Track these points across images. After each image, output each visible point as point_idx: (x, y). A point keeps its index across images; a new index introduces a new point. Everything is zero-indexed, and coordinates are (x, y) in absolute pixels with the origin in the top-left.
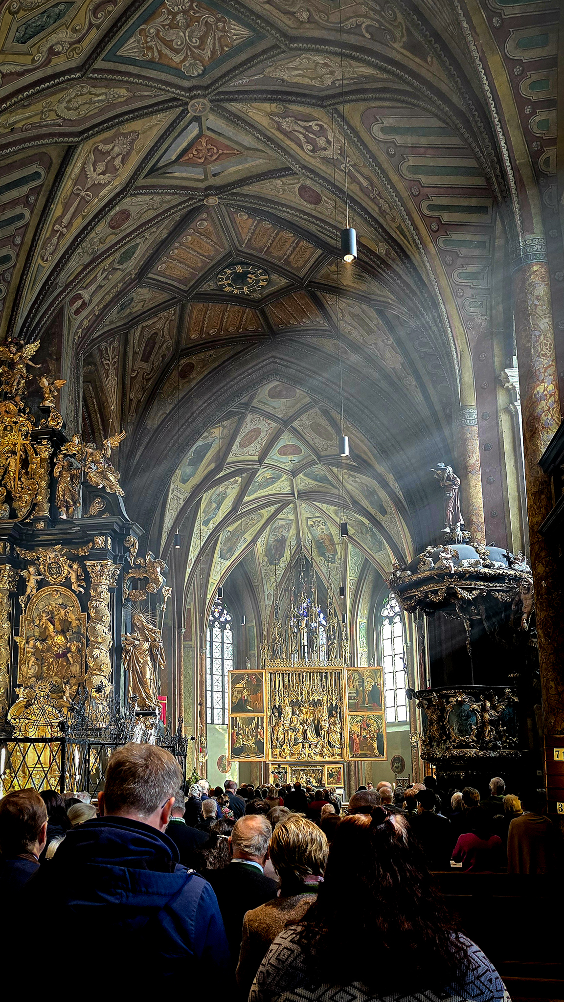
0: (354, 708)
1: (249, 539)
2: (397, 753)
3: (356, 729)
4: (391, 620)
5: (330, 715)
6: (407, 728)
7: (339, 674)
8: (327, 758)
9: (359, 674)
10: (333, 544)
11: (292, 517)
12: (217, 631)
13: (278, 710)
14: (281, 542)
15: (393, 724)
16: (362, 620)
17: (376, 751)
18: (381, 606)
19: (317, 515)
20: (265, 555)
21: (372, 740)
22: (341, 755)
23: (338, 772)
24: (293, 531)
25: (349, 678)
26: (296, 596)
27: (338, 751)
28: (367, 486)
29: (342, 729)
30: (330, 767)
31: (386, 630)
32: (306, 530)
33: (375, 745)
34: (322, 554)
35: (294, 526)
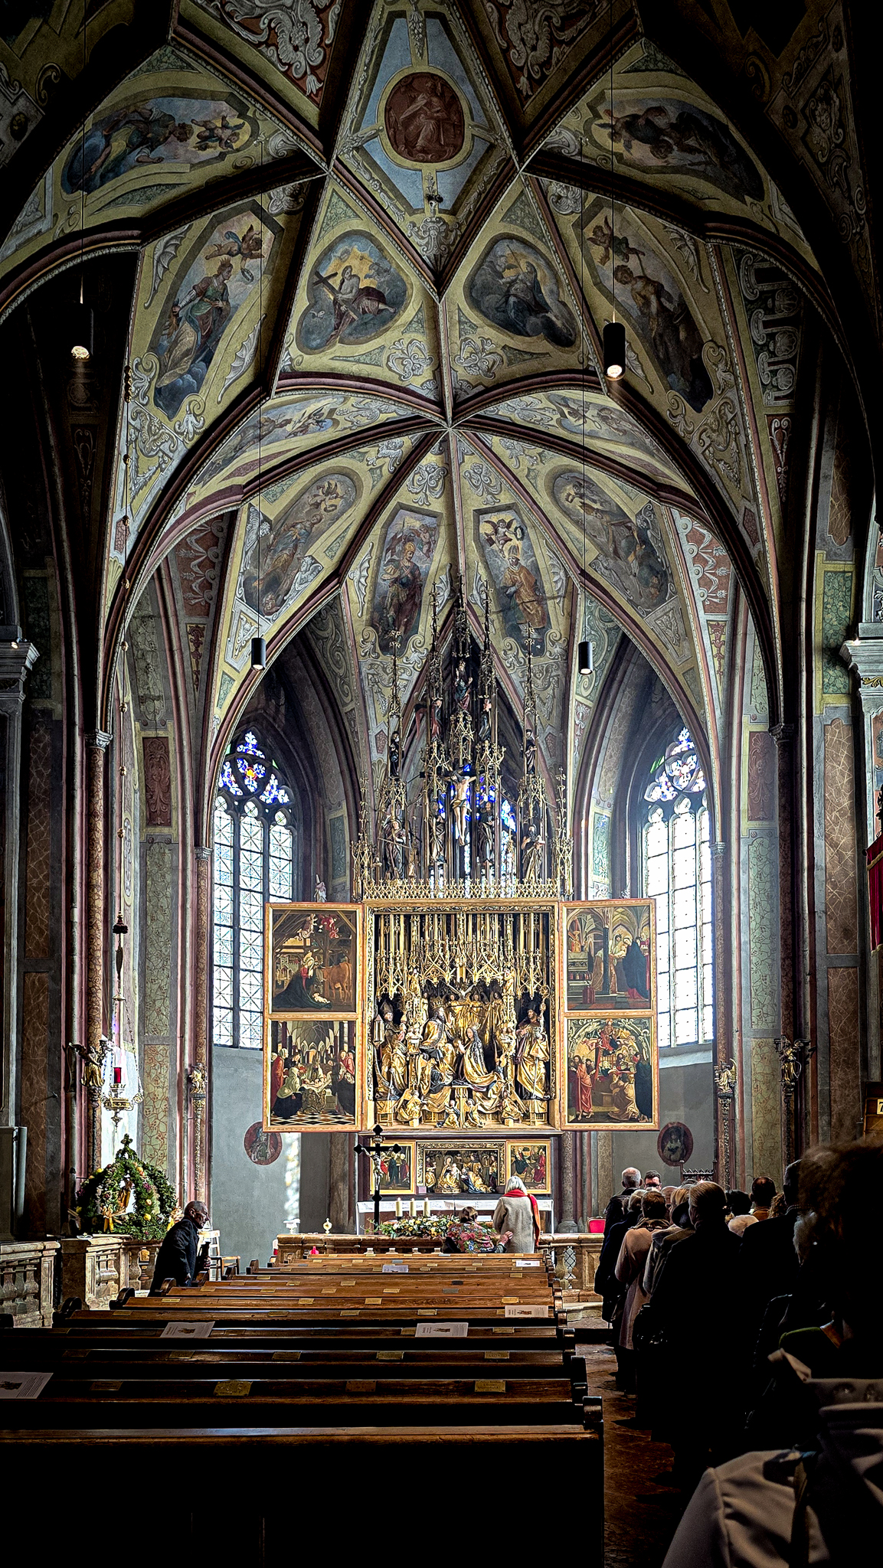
0: (580, 1000)
1: (328, 565)
2: (678, 1116)
3: (585, 1052)
4: (668, 810)
5: (523, 1019)
6: (706, 1058)
7: (545, 919)
8: (511, 1123)
9: (596, 917)
10: (541, 600)
11: (437, 505)
12: (250, 823)
13: (392, 1006)
14: (411, 587)
15: (666, 1052)
16: (599, 811)
17: (633, 1108)
18: (647, 778)
19: (505, 499)
20: (372, 623)
21: (624, 1078)
22: (548, 1118)
23: (538, 1158)
24: (440, 556)
25: (572, 927)
26: (445, 724)
27: (538, 1107)
28: (659, 290)
29: (551, 1052)
30: (520, 1145)
31: (655, 835)
32: (475, 556)
33: (631, 1092)
34: (513, 631)
35: (442, 542)
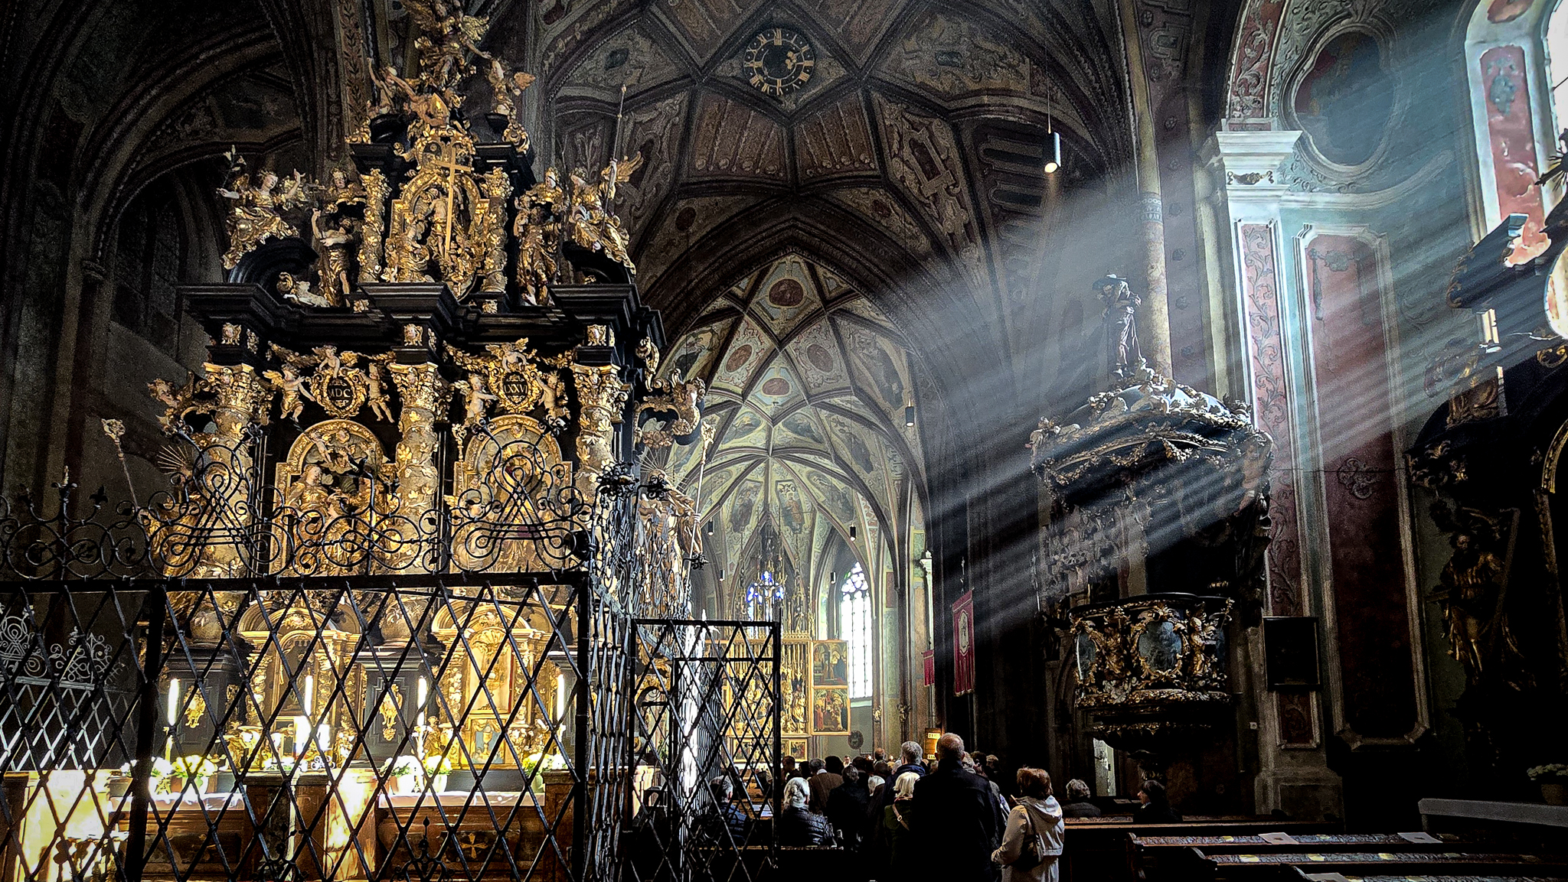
0: (819, 681)
1: (715, 501)
2: (858, 728)
3: (821, 703)
4: (852, 596)
5: (795, 689)
6: (869, 703)
7: (804, 647)
8: (790, 732)
9: (825, 647)
10: (801, 513)
11: (761, 479)
14: (748, 507)
15: (853, 700)
16: (823, 596)
17: (840, 726)
18: (842, 581)
19: (789, 477)
20: (731, 521)
21: (837, 714)
22: (805, 730)
23: (802, 747)
24: (761, 495)
25: (815, 652)
26: (762, 563)
27: (802, 726)
28: (855, 437)
29: (806, 703)
30: (795, 741)
31: (846, 605)
32: (775, 496)
33: (839, 719)
34: (789, 524)
35: (762, 491)
